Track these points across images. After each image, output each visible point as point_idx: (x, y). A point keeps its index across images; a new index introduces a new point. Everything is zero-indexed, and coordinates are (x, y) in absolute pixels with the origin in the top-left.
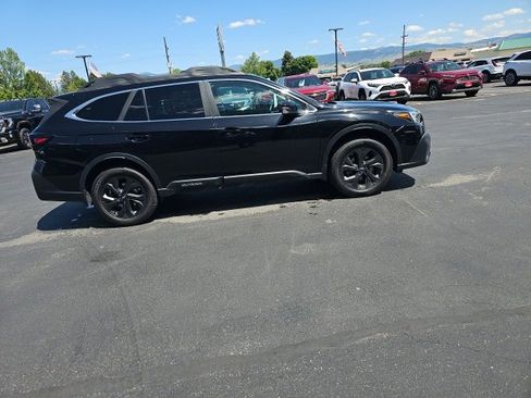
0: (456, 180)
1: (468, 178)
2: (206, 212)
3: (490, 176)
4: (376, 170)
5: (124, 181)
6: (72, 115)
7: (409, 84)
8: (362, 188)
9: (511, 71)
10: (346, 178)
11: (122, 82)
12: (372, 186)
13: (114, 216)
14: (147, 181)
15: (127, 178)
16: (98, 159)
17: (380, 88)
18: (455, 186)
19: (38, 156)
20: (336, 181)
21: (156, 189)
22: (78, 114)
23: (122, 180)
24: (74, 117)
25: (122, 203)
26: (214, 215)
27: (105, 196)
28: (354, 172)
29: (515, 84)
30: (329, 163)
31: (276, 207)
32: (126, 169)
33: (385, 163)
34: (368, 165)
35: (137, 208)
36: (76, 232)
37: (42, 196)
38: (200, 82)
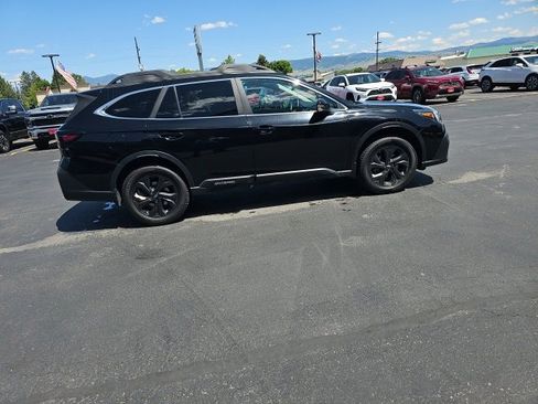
0: (469, 177)
1: (483, 176)
2: (236, 210)
3: (502, 173)
4: (402, 167)
5: (156, 179)
6: (100, 112)
7: (396, 88)
8: (388, 185)
9: (487, 78)
10: (374, 176)
11: (152, 79)
12: (398, 183)
13: (145, 215)
14: (180, 179)
15: (160, 177)
16: (130, 158)
17: (368, 92)
18: (472, 182)
19: (65, 153)
20: (364, 180)
21: (188, 187)
22: (107, 111)
23: (154, 177)
24: (103, 114)
25: (153, 202)
26: (244, 213)
27: (137, 196)
28: (381, 170)
29: (490, 91)
30: (359, 161)
31: (305, 205)
32: (158, 167)
33: (410, 161)
34: (394, 163)
35: (168, 206)
36: (105, 233)
37: (68, 197)
38: (232, 80)
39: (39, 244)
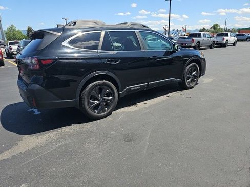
8: (191, 85)
10: (188, 81)
12: (194, 84)
21: (118, 92)
26: (141, 105)
28: (190, 78)
30: (184, 75)
32: (104, 81)
34: (193, 75)
38: (135, 31)
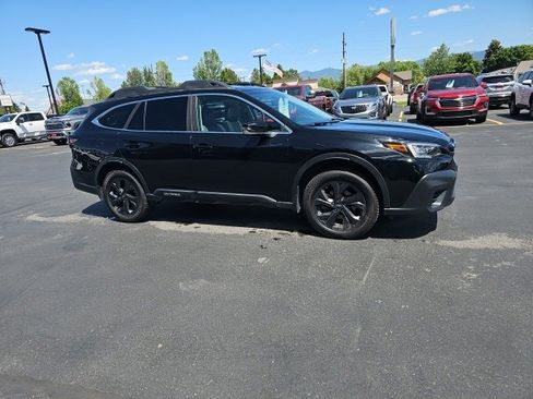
2: (188, 222)
4: (358, 210)
6: (96, 121)
8: (339, 229)
10: (319, 213)
13: (115, 209)
14: (139, 185)
22: (100, 121)
23: (123, 182)
25: (121, 201)
26: (192, 227)
27: (111, 193)
28: (329, 209)
30: (302, 194)
32: (124, 172)
33: (368, 203)
35: (132, 208)
37: (77, 186)
39: (55, 220)
